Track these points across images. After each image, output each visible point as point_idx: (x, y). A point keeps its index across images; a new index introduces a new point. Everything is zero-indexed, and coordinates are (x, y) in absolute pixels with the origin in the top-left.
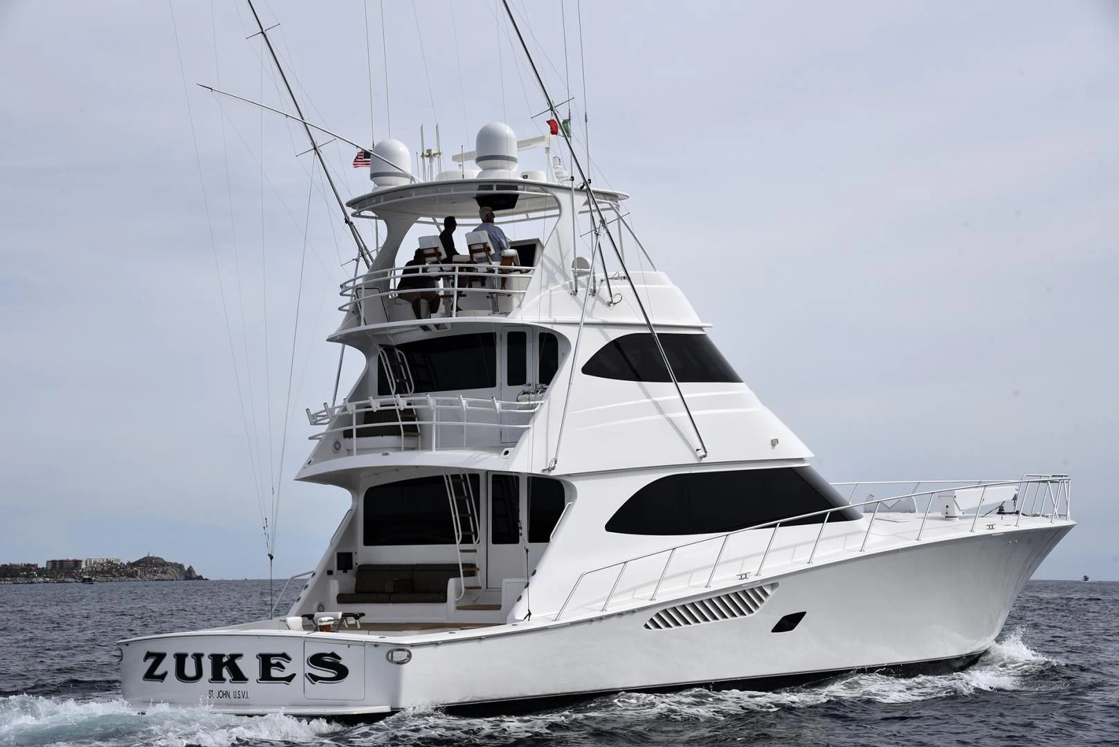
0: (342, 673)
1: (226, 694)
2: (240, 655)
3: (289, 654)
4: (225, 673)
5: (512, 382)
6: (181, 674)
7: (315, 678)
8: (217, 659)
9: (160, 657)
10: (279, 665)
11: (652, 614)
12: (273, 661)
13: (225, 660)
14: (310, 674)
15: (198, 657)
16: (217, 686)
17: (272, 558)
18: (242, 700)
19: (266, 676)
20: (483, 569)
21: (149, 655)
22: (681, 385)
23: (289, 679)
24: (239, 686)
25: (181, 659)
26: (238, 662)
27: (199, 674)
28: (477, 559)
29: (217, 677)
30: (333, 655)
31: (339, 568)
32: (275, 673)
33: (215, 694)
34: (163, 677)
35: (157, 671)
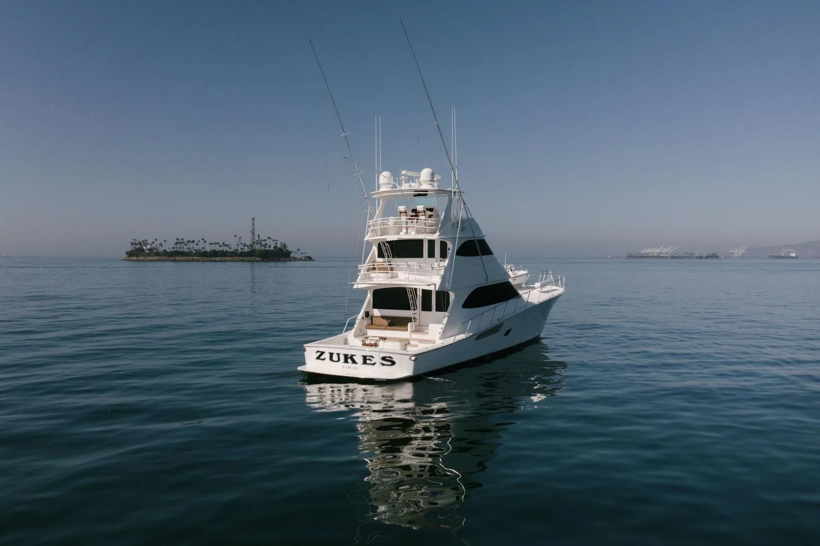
0: (393, 363)
1: (350, 367)
2: (355, 355)
3: (373, 356)
4: (349, 360)
5: (429, 256)
6: (331, 359)
7: (383, 365)
8: (346, 356)
9: (322, 353)
10: (370, 359)
11: (477, 336)
12: (368, 358)
13: (349, 356)
14: (381, 363)
15: (338, 355)
16: (346, 365)
19: (365, 362)
20: (418, 319)
21: (318, 352)
22: (483, 257)
23: (374, 364)
24: (354, 365)
25: (331, 355)
26: (354, 357)
27: (339, 360)
28: (417, 316)
29: (346, 361)
30: (390, 357)
31: (366, 316)
32: (368, 362)
33: (345, 367)
34: (324, 359)
35: (321, 358)
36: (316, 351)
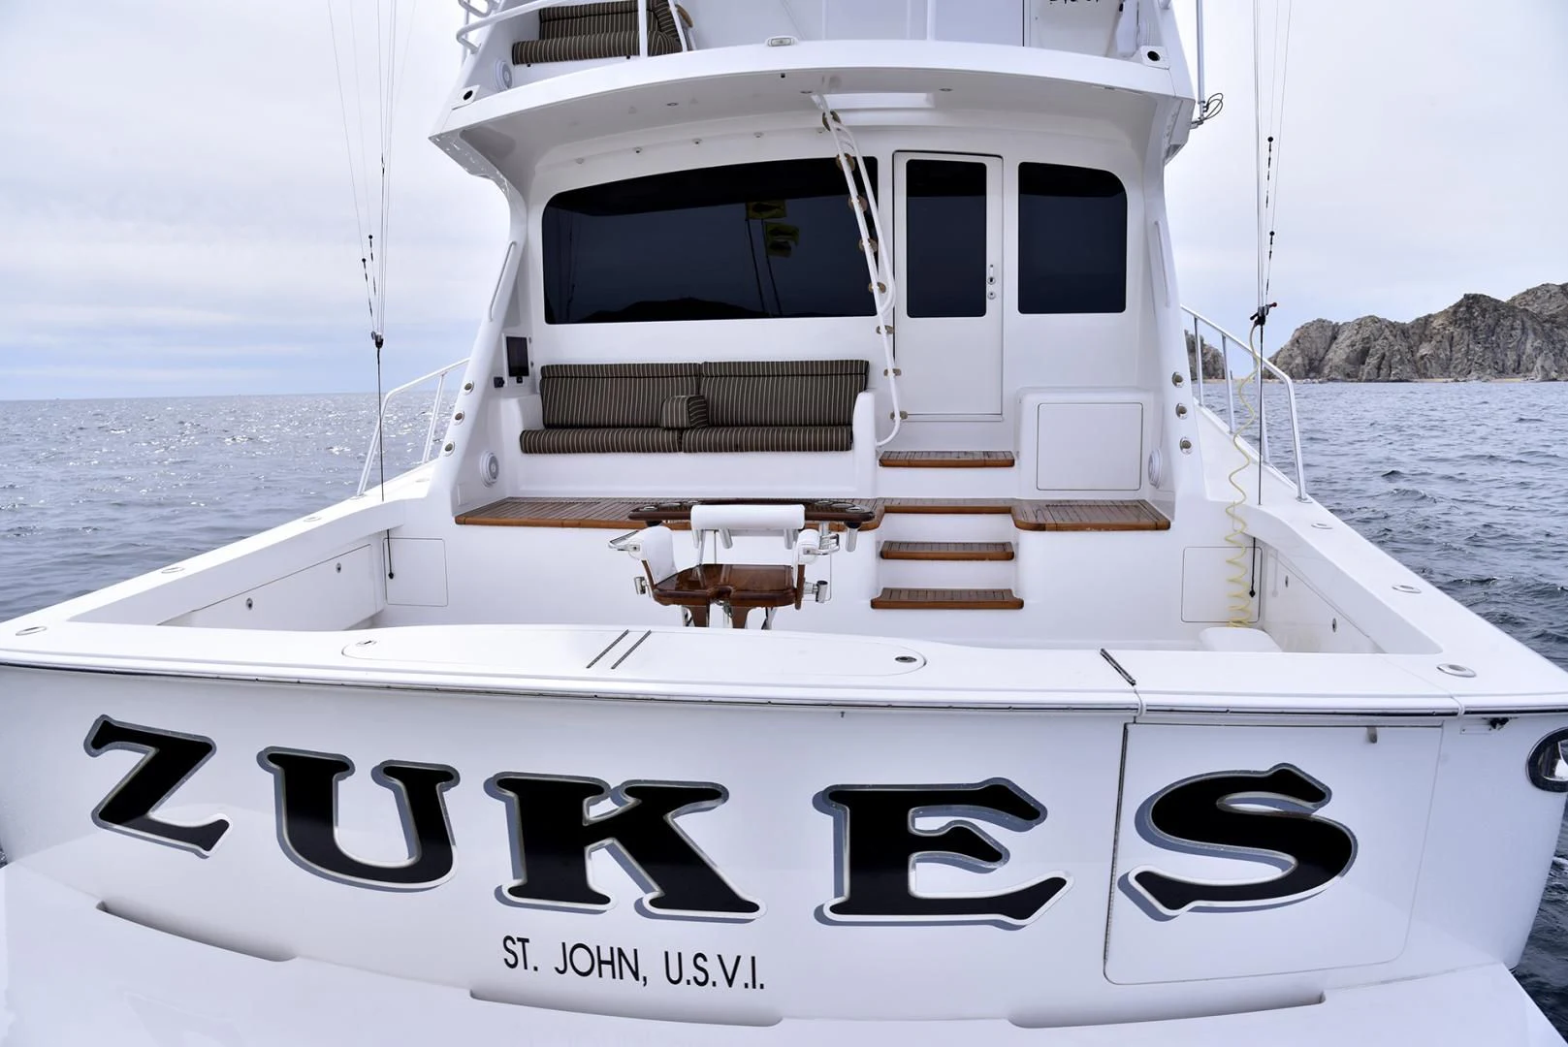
0: (1320, 857)
1: (621, 962)
2: (709, 794)
3: (1030, 784)
4: (604, 866)
7: (1171, 893)
10: (962, 841)
12: (927, 823)
13: (598, 810)
14: (1146, 878)
16: (555, 924)
17: (379, 344)
18: (718, 995)
23: (1023, 904)
24: (700, 934)
26: (691, 825)
29: (550, 881)
30: (1286, 780)
31: (511, 374)
32: (928, 877)
33: (544, 958)
34: (206, 836)
35: (165, 812)
36: (85, 728)
